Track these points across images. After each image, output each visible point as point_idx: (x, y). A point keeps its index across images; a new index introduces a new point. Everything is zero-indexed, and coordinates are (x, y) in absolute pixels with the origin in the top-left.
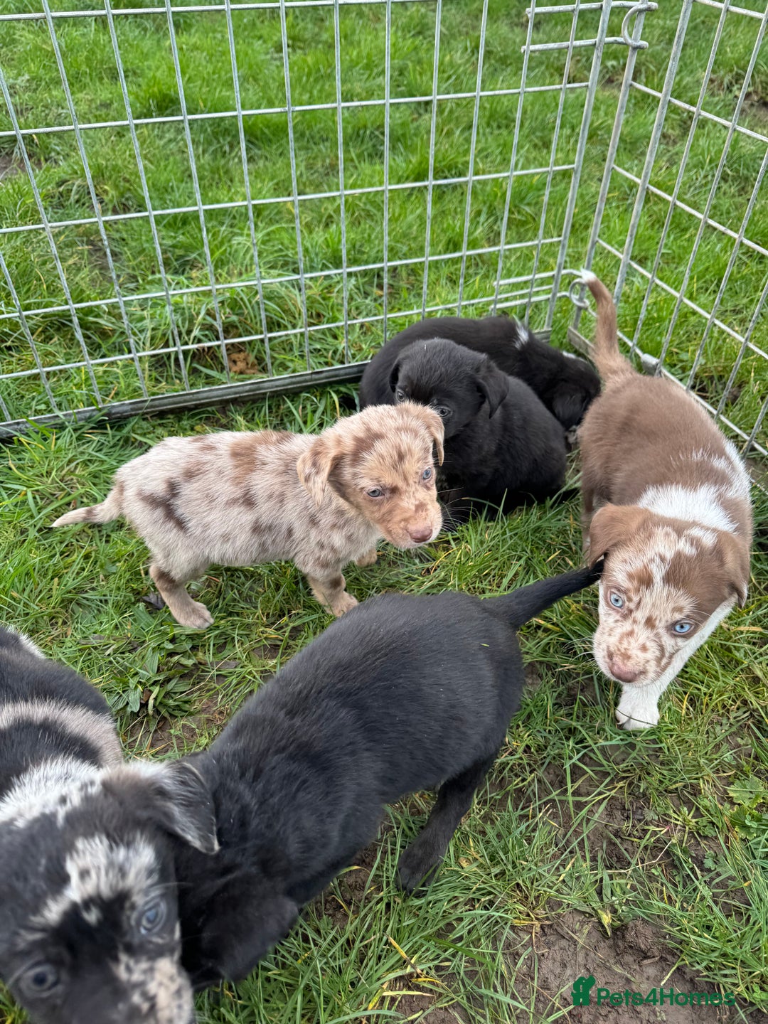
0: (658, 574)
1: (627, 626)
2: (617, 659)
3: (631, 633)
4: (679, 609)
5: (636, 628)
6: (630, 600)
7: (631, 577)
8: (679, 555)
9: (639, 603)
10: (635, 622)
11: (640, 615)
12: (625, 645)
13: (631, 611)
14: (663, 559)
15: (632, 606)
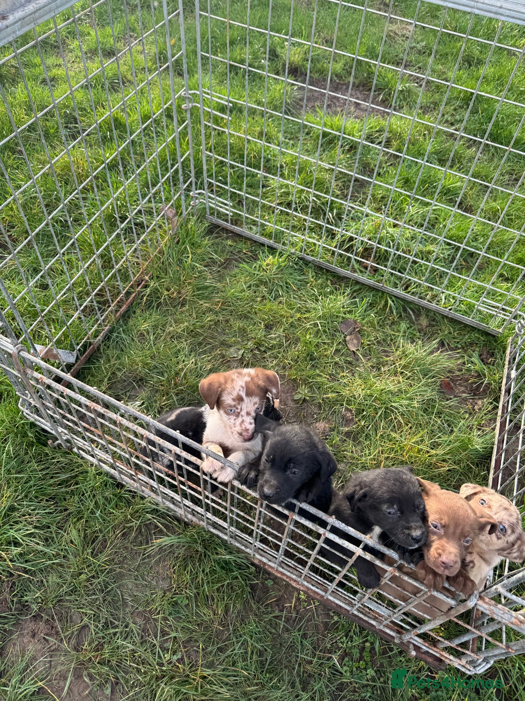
0: (243, 394)
1: (240, 419)
2: (244, 434)
3: (243, 421)
4: (255, 403)
5: (244, 418)
6: (237, 409)
7: (234, 400)
8: (246, 383)
9: (241, 409)
10: (242, 416)
11: (243, 413)
12: (244, 426)
13: (239, 413)
14: (242, 387)
15: (239, 411)
